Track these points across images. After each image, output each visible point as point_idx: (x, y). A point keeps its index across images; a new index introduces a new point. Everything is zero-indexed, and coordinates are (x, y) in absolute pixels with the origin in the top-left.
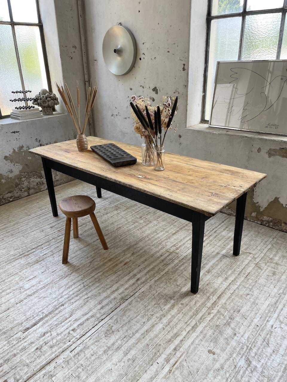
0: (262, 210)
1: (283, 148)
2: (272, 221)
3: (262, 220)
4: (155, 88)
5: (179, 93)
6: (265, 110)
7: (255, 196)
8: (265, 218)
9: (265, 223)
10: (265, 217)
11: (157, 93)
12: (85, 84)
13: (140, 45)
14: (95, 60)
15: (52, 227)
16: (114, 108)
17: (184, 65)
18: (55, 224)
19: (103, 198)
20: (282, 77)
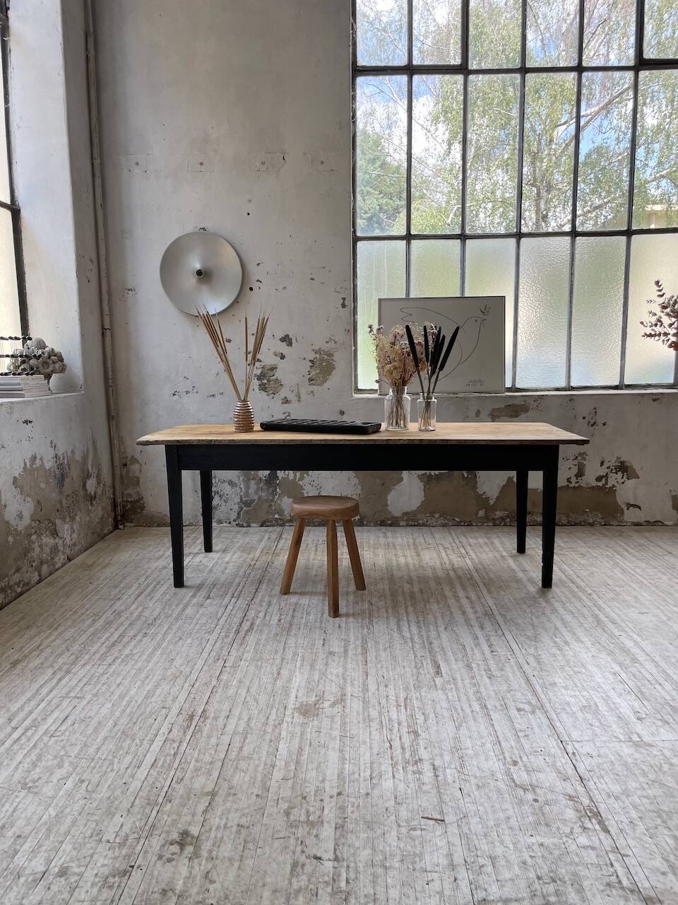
0: (491, 502)
1: (510, 405)
2: (507, 516)
3: (493, 519)
4: (287, 336)
5: (335, 342)
6: (462, 361)
7: (479, 485)
8: (499, 514)
9: (498, 523)
10: (497, 513)
11: (290, 344)
12: (103, 334)
13: (252, 267)
14: (129, 290)
15: (208, 598)
16: (182, 378)
17: (344, 299)
18: (203, 593)
19: (219, 551)
20: (476, 319)
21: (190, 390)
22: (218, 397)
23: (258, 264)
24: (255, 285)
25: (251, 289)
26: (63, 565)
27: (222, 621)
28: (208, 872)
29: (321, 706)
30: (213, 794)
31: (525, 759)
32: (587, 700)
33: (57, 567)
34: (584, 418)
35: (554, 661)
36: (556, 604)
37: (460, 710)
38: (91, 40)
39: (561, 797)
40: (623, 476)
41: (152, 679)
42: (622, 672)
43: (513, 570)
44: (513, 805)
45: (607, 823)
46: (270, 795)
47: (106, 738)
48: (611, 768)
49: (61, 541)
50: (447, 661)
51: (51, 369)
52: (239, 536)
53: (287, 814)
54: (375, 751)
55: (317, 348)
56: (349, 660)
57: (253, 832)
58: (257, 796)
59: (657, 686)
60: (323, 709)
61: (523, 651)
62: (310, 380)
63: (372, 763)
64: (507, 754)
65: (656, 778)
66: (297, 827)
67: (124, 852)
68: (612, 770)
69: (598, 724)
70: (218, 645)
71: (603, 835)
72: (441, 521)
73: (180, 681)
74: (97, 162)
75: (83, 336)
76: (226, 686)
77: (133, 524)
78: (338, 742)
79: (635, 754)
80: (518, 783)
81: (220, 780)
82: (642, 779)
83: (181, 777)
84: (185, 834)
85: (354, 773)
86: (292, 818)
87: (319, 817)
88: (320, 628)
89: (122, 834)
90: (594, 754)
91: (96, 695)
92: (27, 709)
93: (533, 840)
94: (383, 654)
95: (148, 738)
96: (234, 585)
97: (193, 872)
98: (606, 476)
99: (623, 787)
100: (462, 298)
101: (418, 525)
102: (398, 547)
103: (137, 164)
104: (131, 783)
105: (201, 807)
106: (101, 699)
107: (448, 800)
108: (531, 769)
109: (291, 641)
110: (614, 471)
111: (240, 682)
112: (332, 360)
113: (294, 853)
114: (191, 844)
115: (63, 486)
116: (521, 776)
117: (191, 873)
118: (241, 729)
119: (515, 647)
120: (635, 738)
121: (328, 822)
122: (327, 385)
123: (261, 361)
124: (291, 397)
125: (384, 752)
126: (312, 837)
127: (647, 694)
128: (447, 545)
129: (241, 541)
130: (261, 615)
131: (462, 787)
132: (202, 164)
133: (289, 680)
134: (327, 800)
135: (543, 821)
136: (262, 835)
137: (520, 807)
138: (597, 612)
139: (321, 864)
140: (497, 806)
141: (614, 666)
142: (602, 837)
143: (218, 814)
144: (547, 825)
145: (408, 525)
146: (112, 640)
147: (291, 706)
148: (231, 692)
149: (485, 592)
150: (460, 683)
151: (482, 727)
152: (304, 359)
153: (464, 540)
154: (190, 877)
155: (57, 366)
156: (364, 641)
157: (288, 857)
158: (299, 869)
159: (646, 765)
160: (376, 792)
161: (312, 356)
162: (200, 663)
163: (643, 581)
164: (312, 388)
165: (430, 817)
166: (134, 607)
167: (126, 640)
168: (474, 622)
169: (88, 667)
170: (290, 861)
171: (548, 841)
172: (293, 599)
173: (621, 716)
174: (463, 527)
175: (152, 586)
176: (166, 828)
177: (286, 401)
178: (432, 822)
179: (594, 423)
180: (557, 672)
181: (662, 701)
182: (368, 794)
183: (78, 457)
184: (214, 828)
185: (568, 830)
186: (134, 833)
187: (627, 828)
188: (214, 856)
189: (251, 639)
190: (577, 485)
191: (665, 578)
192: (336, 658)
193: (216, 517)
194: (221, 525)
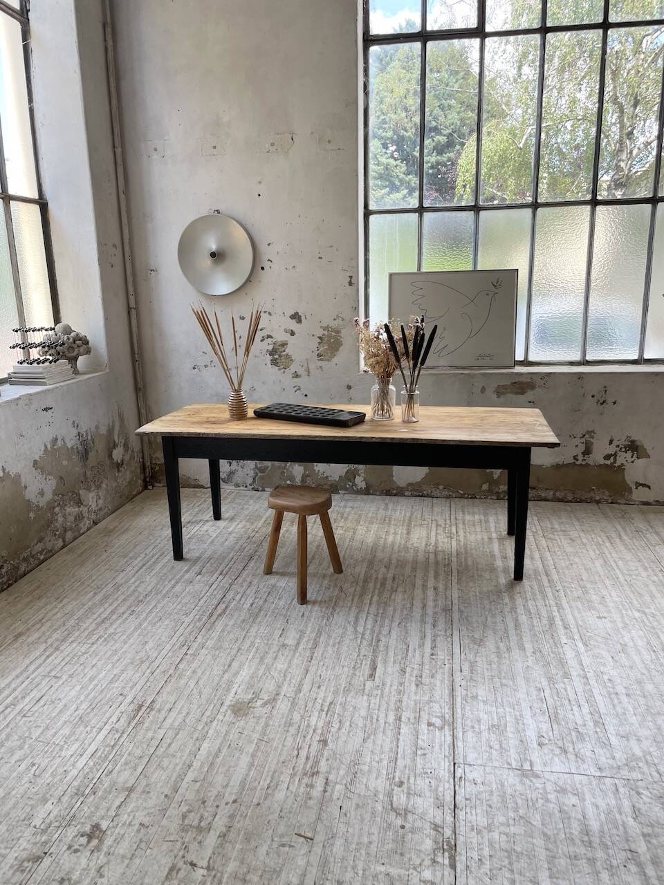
1: (513, 383)
3: (497, 492)
4: (297, 313)
5: (343, 320)
6: (472, 335)
9: (502, 496)
10: (502, 487)
11: (300, 321)
12: (129, 313)
13: (263, 247)
14: (151, 271)
15: (200, 574)
16: (201, 353)
17: (351, 277)
18: (196, 568)
19: (227, 519)
20: (487, 292)
21: (209, 364)
23: (269, 245)
24: (266, 265)
25: (263, 268)
26: (88, 529)
27: (202, 601)
28: (101, 867)
29: (253, 705)
30: (131, 790)
31: (412, 780)
32: (499, 719)
33: (82, 532)
34: (593, 396)
35: (487, 669)
36: (519, 601)
37: (375, 721)
38: (109, 30)
39: (427, 826)
40: (633, 455)
41: (121, 663)
42: (548, 688)
43: (493, 556)
44: (380, 830)
45: (457, 858)
46: (177, 796)
47: (65, 722)
48: (488, 798)
49: (86, 509)
50: (385, 662)
51: (75, 353)
52: (251, 502)
53: (184, 817)
54: (282, 759)
55: (325, 325)
56: (297, 654)
57: (150, 832)
58: (166, 796)
59: (575, 708)
60: (254, 708)
61: (463, 655)
62: (319, 355)
63: (275, 772)
64: (397, 774)
65: (526, 814)
66: (187, 831)
67: (44, 838)
68: (488, 800)
69: (497, 747)
70: (188, 629)
71: (448, 871)
72: (446, 493)
73: (144, 666)
74: (119, 151)
75: (106, 319)
76: (180, 676)
77: (162, 485)
78: (254, 745)
79: (518, 785)
80: (394, 806)
81: (141, 776)
82: (511, 814)
83: (111, 770)
84: (96, 827)
85: (255, 780)
86: (186, 822)
87: (209, 823)
88: (285, 616)
89: (48, 821)
90: (479, 781)
91: (71, 676)
92: (13, 686)
93: (383, 869)
94: (330, 649)
95: (98, 726)
96: (227, 560)
97: (91, 864)
98: (615, 455)
99: (490, 821)
100: (475, 271)
101: (422, 496)
102: (393, 522)
103: (156, 150)
104: (71, 771)
105: (117, 803)
106: (74, 680)
107: (325, 818)
108: (413, 792)
109: (254, 630)
110: (623, 450)
111: (194, 672)
112: (340, 336)
113: (176, 857)
114: (98, 838)
115: (87, 459)
116: (400, 799)
117: (88, 865)
118: (176, 724)
119: (456, 650)
120: (527, 766)
121: (215, 830)
122: (335, 360)
123: (272, 337)
124: (301, 371)
125: (290, 760)
126: (196, 843)
127: (561, 717)
128: (441, 522)
129: (251, 508)
130: (238, 598)
131: (344, 806)
132: (215, 147)
133: (237, 673)
134: (222, 805)
135: (399, 851)
136: (156, 837)
137: (386, 832)
138: (556, 614)
139: (194, 871)
140: (366, 829)
141: (543, 680)
142: (446, 873)
143: (128, 811)
144: (402, 854)
145: (412, 496)
146: (104, 616)
147: (227, 703)
148: (182, 682)
149: (455, 581)
150: (387, 690)
151: (388, 741)
152: (313, 335)
153: (460, 516)
154: (86, 869)
155: (82, 349)
156: (319, 634)
157: (170, 860)
158: (174, 873)
159: (522, 799)
160: (268, 803)
161: (320, 333)
162: (168, 647)
163: (620, 576)
164: (320, 363)
165: (303, 834)
166: (133, 580)
167: (114, 617)
168: (429, 620)
169: (74, 645)
170: (170, 865)
171: (394, 871)
172: (273, 580)
173: (524, 739)
174: (466, 500)
175: (156, 557)
176: (83, 820)
177: (296, 375)
178: (302, 840)
179: (604, 402)
180: (484, 684)
181: (571, 725)
182: (259, 804)
183: (103, 430)
184: (120, 825)
185: (418, 862)
186: (57, 821)
187: (473, 865)
188: (112, 852)
189: (219, 626)
190: (584, 463)
191: (644, 574)
192: (286, 652)
193: (234, 481)
194: (238, 488)
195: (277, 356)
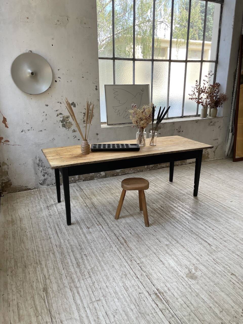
2: (154, 166)
3: (149, 168)
4: (73, 103)
9: (151, 169)
11: (75, 106)
13: (56, 71)
15: (89, 228)
16: (25, 124)
17: (96, 86)
20: (139, 93)
21: (30, 129)
22: (44, 131)
23: (59, 70)
24: (58, 80)
25: (56, 81)
27: (109, 239)
29: (193, 272)
34: (177, 130)
35: (232, 228)
36: (206, 203)
37: (233, 259)
41: (117, 280)
43: (177, 190)
54: (232, 287)
56: (177, 247)
60: (195, 273)
61: (220, 227)
62: (84, 121)
63: (237, 293)
72: (133, 171)
73: (129, 276)
76: (151, 274)
77: (7, 192)
78: (217, 287)
85: (236, 299)
96: (91, 218)
100: (134, 85)
101: (125, 174)
109: (147, 243)
112: (93, 112)
118: (180, 294)
119: (216, 225)
122: (91, 123)
123: (62, 114)
124: (76, 129)
130: (121, 233)
132: (28, 18)
133: (169, 263)
138: (220, 204)
145: (122, 175)
146: (75, 262)
147: (183, 276)
150: (220, 247)
152: (81, 112)
161: (84, 111)
162: (126, 264)
163: (216, 187)
164: (85, 125)
166: (62, 241)
168: (194, 218)
169: (82, 281)
175: (57, 227)
177: (74, 131)
179: (180, 131)
191: (220, 185)
192: (172, 247)
193: (46, 183)
194: (49, 186)
195: (65, 123)
